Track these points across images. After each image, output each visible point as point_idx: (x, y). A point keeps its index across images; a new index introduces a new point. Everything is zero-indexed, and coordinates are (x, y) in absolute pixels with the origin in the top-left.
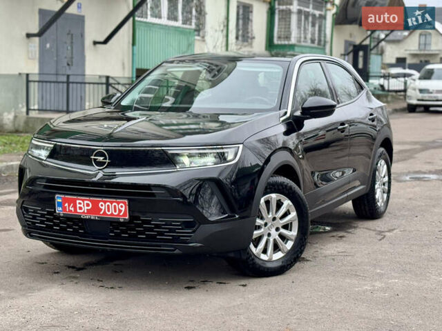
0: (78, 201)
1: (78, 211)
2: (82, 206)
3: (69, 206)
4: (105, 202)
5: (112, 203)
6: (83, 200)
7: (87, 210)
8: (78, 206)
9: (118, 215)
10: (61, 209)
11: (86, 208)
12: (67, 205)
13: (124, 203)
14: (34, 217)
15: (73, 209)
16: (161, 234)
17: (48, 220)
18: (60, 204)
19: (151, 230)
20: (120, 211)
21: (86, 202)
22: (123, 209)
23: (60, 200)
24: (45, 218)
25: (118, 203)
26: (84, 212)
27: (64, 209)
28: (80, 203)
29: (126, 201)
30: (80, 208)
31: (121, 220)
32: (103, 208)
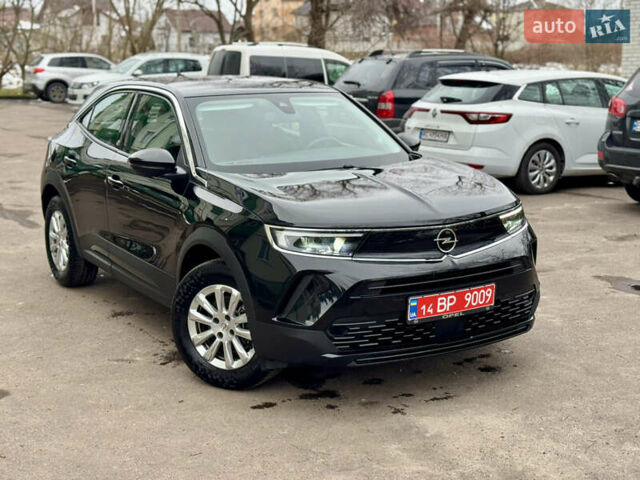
0: (440, 299)
1: (439, 311)
2: (444, 303)
3: (427, 308)
4: (471, 292)
5: (479, 291)
6: (446, 297)
7: (450, 307)
8: (439, 304)
9: (484, 303)
10: (414, 315)
11: (449, 304)
12: (424, 307)
13: (491, 287)
14: (360, 337)
15: (431, 311)
16: (514, 313)
17: (386, 334)
18: (414, 309)
19: (506, 312)
20: (487, 298)
21: (449, 298)
22: (489, 295)
23: (414, 304)
24: (380, 332)
25: (485, 289)
26: (446, 311)
27: (419, 313)
28: (442, 301)
29: (493, 285)
30: (442, 307)
31: (488, 309)
32: (469, 300)
